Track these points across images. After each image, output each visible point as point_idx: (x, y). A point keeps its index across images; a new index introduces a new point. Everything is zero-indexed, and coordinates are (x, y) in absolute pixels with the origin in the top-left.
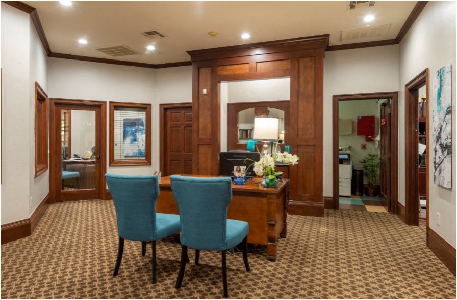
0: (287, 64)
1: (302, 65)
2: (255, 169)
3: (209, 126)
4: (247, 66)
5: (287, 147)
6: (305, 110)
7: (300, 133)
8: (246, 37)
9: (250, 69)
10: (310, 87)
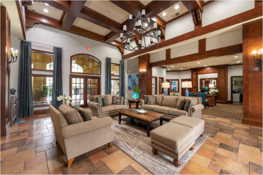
0: (217, 71)
1: (221, 71)
2: (209, 93)
3: (195, 84)
4: (206, 71)
5: (217, 89)
6: (222, 81)
7: (221, 85)
8: (206, 66)
9: (207, 72)
10: (223, 76)
